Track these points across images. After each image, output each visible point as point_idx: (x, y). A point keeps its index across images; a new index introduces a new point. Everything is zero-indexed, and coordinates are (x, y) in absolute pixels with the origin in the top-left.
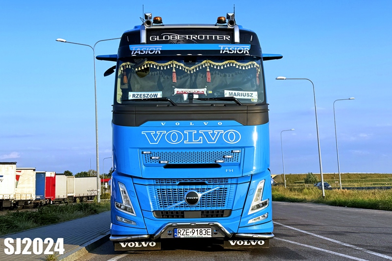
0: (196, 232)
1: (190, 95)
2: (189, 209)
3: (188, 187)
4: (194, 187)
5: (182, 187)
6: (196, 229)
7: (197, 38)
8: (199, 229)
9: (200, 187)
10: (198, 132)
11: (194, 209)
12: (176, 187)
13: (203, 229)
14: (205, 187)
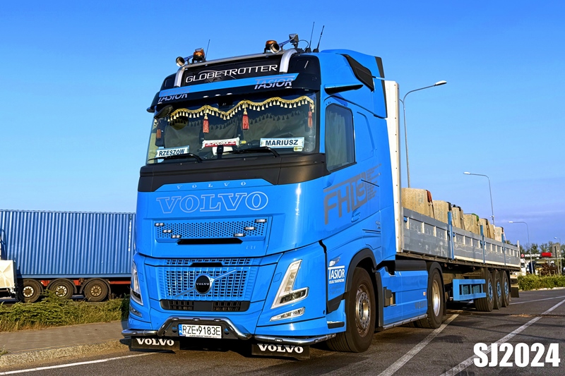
0: (203, 330)
1: (220, 148)
2: (199, 299)
3: (200, 269)
4: (207, 269)
5: (194, 269)
6: (203, 326)
7: (237, 73)
8: (206, 327)
9: (214, 269)
10: (216, 196)
11: (205, 299)
12: (188, 269)
13: (211, 327)
14: (221, 269)
